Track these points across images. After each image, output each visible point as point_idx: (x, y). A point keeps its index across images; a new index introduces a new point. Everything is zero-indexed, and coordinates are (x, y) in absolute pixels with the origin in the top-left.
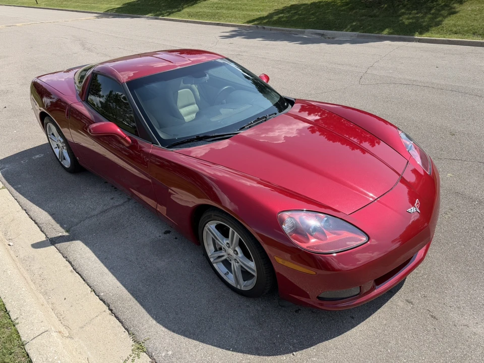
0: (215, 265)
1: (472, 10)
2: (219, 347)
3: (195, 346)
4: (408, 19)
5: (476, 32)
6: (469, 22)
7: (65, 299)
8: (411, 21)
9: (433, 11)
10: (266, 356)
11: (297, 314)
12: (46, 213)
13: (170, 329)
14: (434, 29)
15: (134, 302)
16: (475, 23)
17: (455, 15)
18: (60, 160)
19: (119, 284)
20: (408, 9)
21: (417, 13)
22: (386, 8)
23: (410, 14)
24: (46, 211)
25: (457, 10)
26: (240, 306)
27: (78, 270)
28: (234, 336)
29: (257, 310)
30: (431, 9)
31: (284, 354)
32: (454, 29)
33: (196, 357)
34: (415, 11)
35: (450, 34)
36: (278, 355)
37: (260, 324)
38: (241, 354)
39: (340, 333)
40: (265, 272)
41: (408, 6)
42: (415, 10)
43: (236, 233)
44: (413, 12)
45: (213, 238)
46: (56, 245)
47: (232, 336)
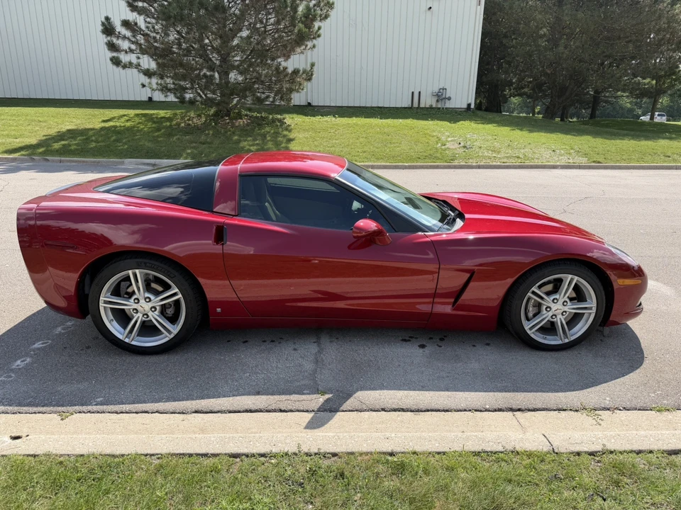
18: (127, 339)
38: (632, 374)
43: (576, 278)
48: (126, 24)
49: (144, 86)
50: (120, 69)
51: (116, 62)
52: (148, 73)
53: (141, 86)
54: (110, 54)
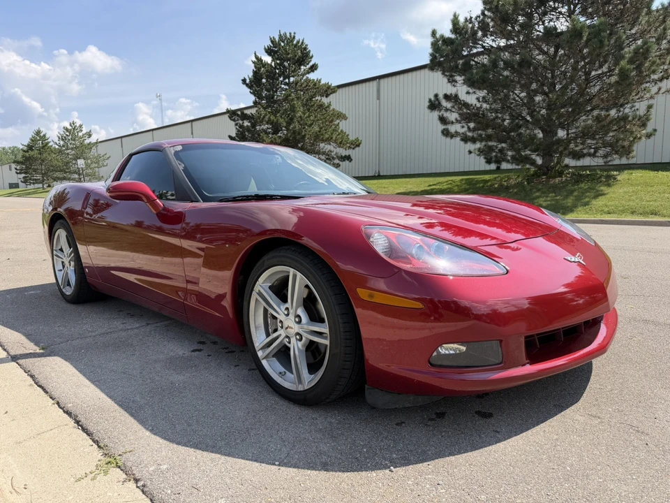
0: (264, 363)
1: (625, 192)
2: (256, 461)
3: (211, 459)
4: (545, 201)
5: (635, 212)
6: (623, 202)
7: (6, 413)
8: (549, 203)
9: (576, 194)
10: (340, 471)
11: (399, 427)
12: (19, 334)
13: (172, 441)
14: (580, 209)
15: (120, 413)
16: (631, 203)
17: (603, 197)
18: (62, 287)
19: (103, 396)
20: (544, 193)
21: (556, 196)
22: (516, 193)
23: (547, 197)
24: (20, 332)
25: (606, 192)
26: (300, 418)
27: (42, 382)
28: (284, 449)
29: (331, 423)
30: (572, 192)
31: (373, 470)
32: (606, 209)
33: (210, 471)
34: (554, 194)
35: (601, 214)
36: (362, 471)
37: (332, 437)
38: (295, 470)
39: (475, 447)
40: (342, 330)
41: (544, 190)
42: (552, 193)
43: (299, 275)
44: (550, 195)
45: (265, 308)
46: (19, 361)
47: (280, 450)
48: (447, 97)
49: (470, 152)
50: (448, 139)
51: (446, 133)
52: (465, 139)
53: (468, 153)
54: (441, 127)
